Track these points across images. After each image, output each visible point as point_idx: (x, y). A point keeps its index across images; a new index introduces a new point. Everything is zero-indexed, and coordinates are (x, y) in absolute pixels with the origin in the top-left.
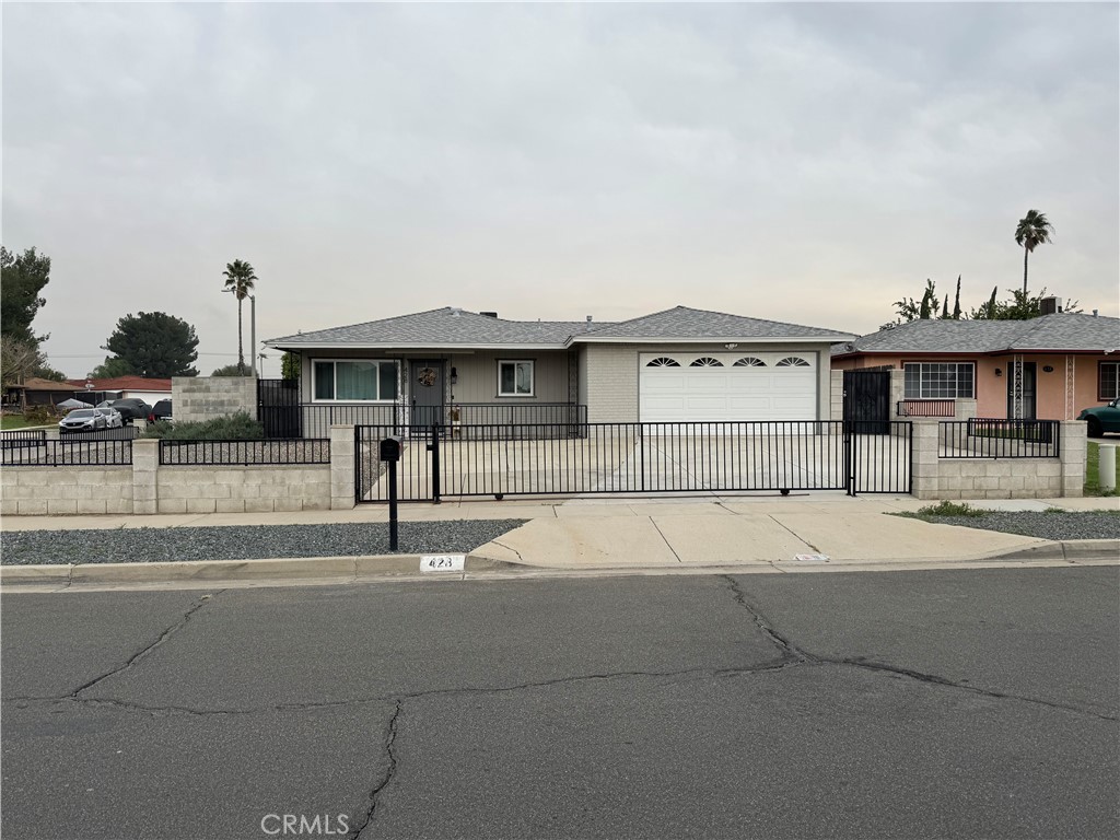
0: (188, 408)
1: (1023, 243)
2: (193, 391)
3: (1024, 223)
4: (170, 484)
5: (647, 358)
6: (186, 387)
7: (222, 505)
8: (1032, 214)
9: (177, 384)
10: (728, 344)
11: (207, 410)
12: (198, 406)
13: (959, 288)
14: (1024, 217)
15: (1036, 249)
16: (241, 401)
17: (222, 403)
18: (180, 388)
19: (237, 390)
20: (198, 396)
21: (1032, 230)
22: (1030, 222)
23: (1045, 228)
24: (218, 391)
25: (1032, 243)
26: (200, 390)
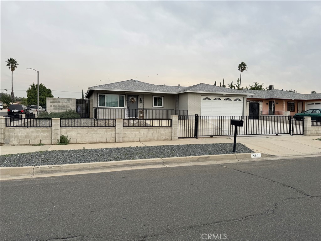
0: (52, 108)
1: (240, 70)
2: (54, 102)
3: (240, 65)
4: (127, 133)
5: (203, 97)
6: (51, 101)
7: (141, 139)
8: (242, 63)
9: (48, 100)
10: (224, 94)
11: (59, 108)
12: (55, 107)
13: (224, 81)
14: (241, 63)
15: (243, 72)
16: (71, 106)
17: (64, 106)
18: (49, 101)
19: (69, 102)
20: (56, 104)
21: (242, 67)
22: (242, 65)
23: (245, 66)
24: (63, 102)
25: (242, 71)
26: (56, 102)
